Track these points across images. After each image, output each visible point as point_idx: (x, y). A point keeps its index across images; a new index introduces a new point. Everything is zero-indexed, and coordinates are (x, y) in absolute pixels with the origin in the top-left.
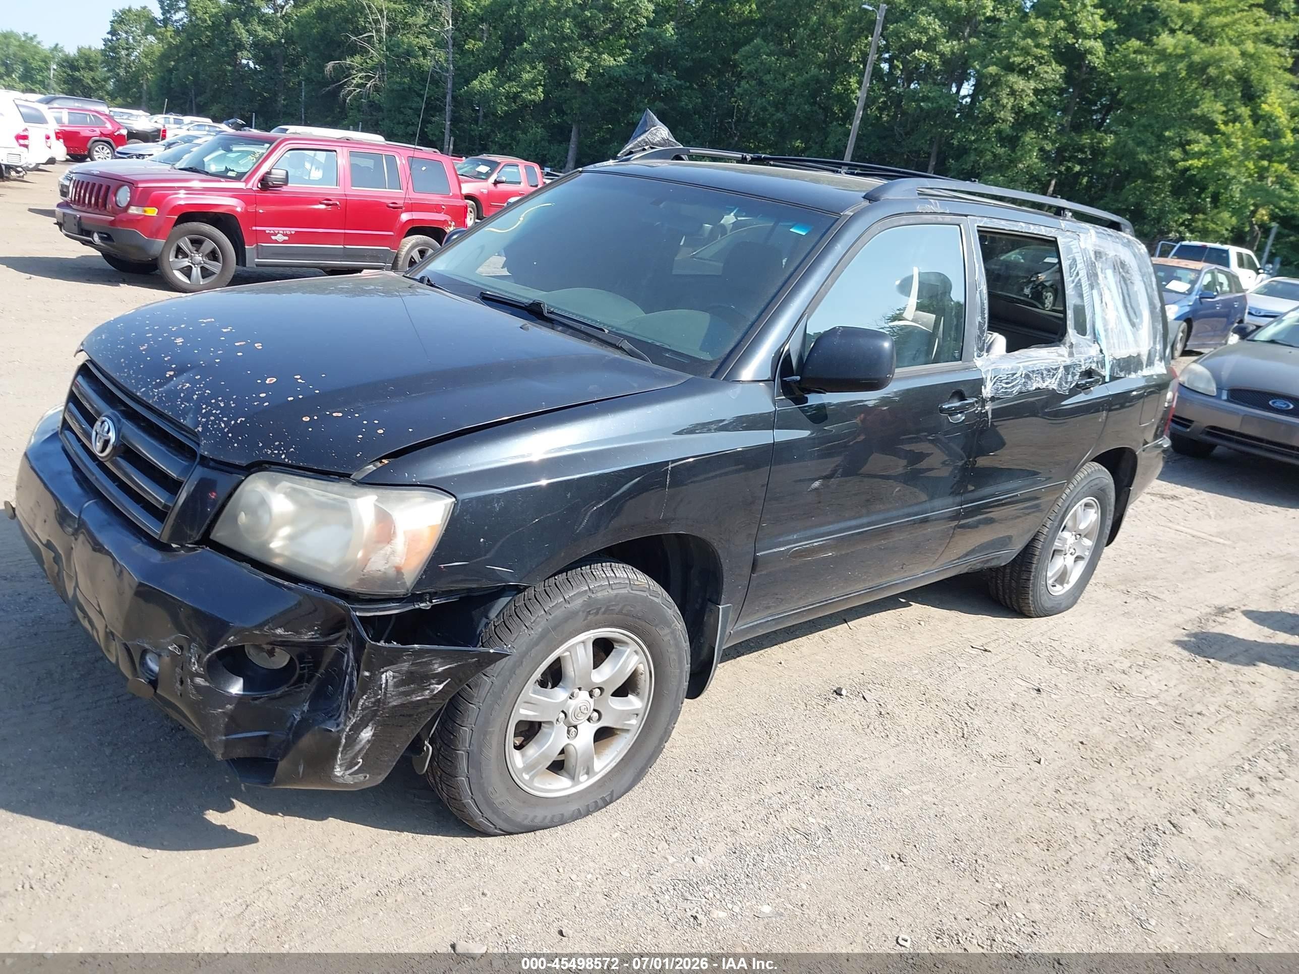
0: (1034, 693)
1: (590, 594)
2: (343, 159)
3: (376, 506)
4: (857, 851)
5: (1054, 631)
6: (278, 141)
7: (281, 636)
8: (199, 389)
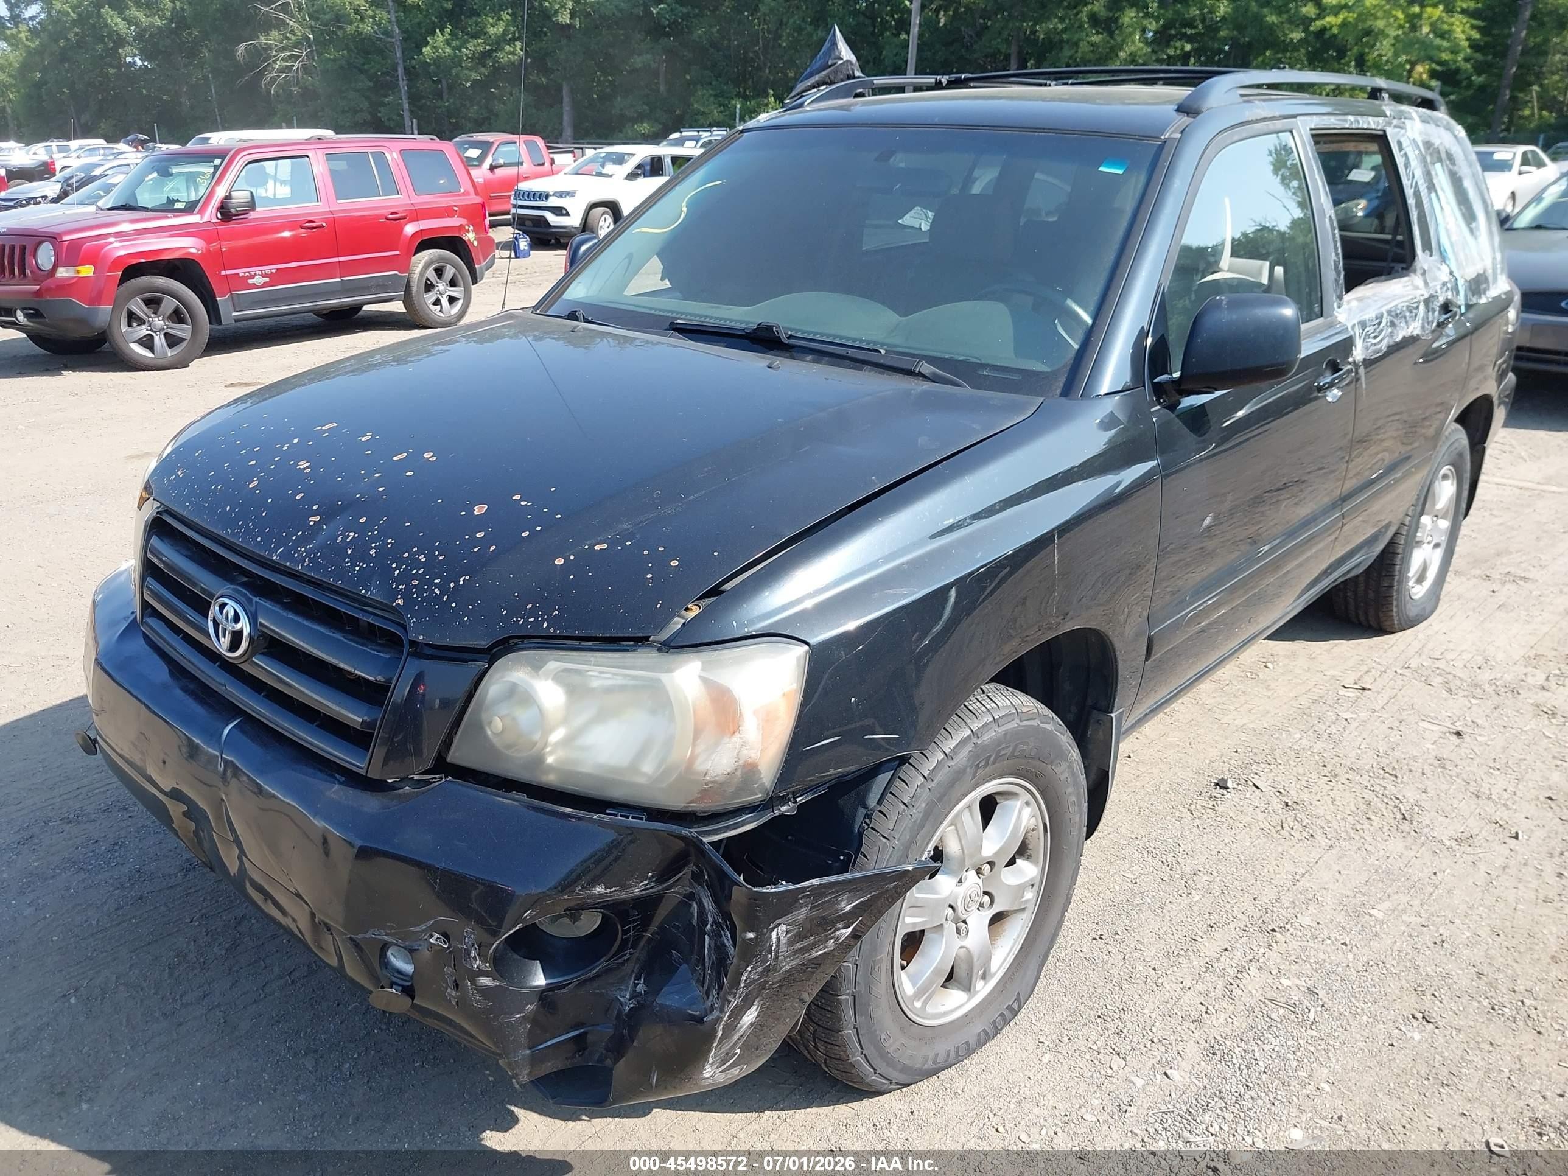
0: (1454, 738)
1: (975, 740)
2: (318, 165)
3: (700, 677)
4: (1365, 1018)
5: (1430, 645)
6: (232, 152)
7: (600, 895)
8: (373, 539)
